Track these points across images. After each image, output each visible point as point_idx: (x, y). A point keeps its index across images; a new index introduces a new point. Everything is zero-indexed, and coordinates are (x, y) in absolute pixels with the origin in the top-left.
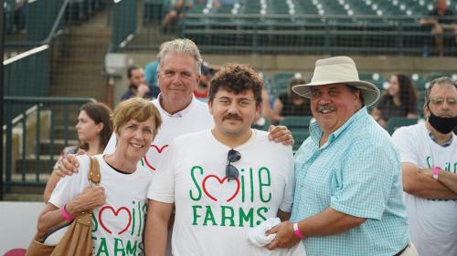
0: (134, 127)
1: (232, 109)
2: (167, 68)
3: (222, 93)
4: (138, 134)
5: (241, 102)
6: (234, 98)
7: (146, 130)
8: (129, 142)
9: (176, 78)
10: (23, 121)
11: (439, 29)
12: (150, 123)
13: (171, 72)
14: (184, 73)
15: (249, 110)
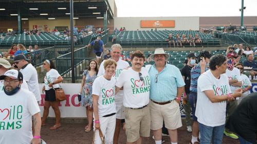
0: (109, 67)
1: (138, 62)
2: (114, 51)
3: (135, 58)
4: (111, 69)
5: (140, 60)
6: (139, 59)
7: (113, 67)
8: (108, 71)
9: (116, 54)
10: (82, 63)
11: (170, 42)
12: (113, 65)
13: (115, 52)
14: (118, 53)
15: (142, 62)
